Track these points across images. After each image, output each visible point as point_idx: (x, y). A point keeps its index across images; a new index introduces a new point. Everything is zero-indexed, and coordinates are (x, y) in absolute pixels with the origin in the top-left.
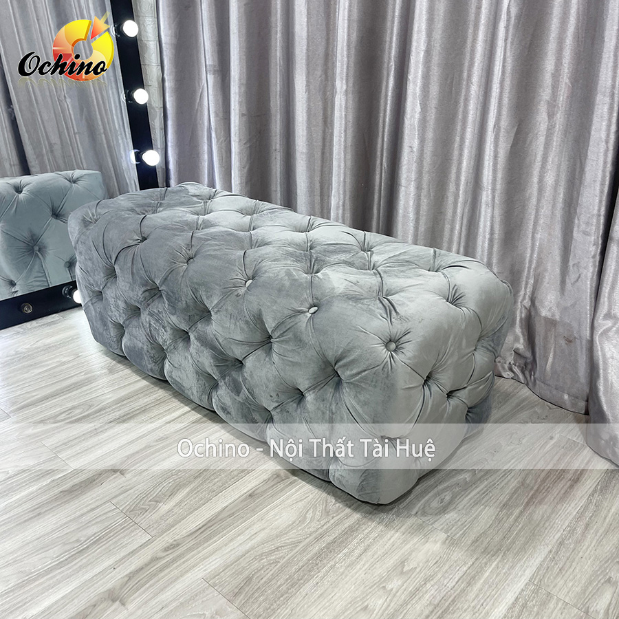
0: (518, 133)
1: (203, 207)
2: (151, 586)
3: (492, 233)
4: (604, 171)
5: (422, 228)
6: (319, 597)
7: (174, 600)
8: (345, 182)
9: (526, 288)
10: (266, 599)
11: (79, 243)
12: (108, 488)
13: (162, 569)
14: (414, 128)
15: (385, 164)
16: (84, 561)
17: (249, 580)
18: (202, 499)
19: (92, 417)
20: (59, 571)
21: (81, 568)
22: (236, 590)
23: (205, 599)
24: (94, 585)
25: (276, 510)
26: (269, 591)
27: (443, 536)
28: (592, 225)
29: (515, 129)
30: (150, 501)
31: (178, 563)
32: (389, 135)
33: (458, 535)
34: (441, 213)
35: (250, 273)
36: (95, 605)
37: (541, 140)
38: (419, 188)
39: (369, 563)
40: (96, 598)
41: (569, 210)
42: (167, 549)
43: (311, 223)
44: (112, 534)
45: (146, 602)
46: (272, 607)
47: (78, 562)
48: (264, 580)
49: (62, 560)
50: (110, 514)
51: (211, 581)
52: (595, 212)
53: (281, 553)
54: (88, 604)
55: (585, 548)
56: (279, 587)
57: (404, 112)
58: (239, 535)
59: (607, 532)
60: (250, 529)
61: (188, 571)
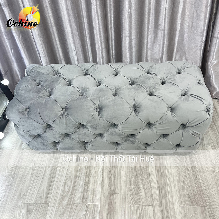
6: (208, 187)
7: (182, 218)
10: (199, 198)
12: (119, 201)
13: (168, 213)
17: (189, 196)
18: (148, 183)
22: (191, 202)
23: (187, 211)
25: (169, 170)
26: (197, 195)
27: (210, 147)
30: (136, 195)
31: (169, 207)
33: (212, 144)
39: (206, 168)
42: (160, 206)
44: (141, 215)
46: (203, 199)
48: (192, 193)
50: (132, 209)
51: (182, 205)
53: (186, 182)
56: (197, 192)
58: (171, 185)
60: (171, 182)
61: (174, 207)
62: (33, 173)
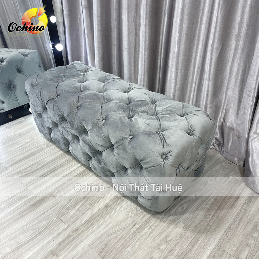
0: (222, 49)
1: (83, 77)
2: (68, 248)
3: (208, 91)
5: (178, 86)
6: (134, 253)
7: (77, 255)
8: (144, 64)
9: (222, 114)
10: (113, 254)
11: (30, 94)
12: (49, 203)
13: (71, 241)
14: (176, 43)
15: (162, 56)
16: (41, 237)
17: (106, 245)
18: (86, 208)
19: (40, 169)
20: (32, 242)
21: (40, 241)
22: (101, 250)
23: (89, 254)
24: (45, 248)
25: (117, 213)
26: (114, 250)
27: (183, 225)
28: (252, 92)
29: (221, 47)
30: (66, 209)
31: (78, 238)
32: (164, 43)
33: (189, 224)
34: (187, 79)
35: (104, 117)
36: (46, 257)
37: (232, 52)
38: (177, 69)
39: (153, 237)
40: (47, 254)
41: (242, 84)
42: (73, 232)
43: (130, 87)
44: (51, 225)
45: (66, 256)
46: (115, 257)
47: (39, 238)
48: (112, 245)
49: (32, 237)
50: (51, 216)
51: (91, 246)
52: (253, 87)
53: (118, 233)
54: (44, 256)
55: (239, 230)
56: (118, 248)
57: (171, 35)
58: (102, 225)
59: (248, 222)
60: (106, 222)
61: (82, 242)
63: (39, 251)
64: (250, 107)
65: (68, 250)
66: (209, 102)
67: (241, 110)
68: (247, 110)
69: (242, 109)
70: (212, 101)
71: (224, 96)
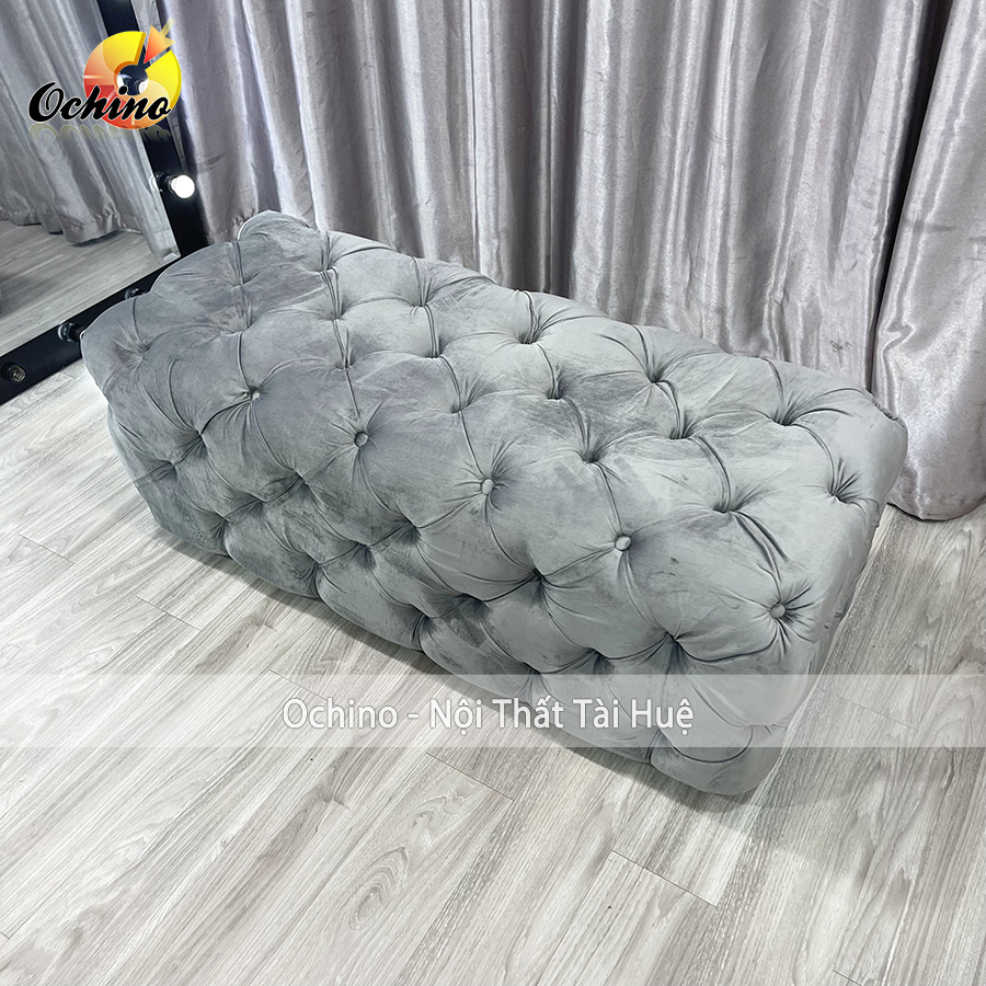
0: (768, 53)
2: (366, 774)
3: (727, 205)
4: (895, 118)
5: (620, 196)
7: (402, 786)
8: (495, 128)
9: (777, 274)
10: (512, 766)
12: (258, 650)
13: (372, 751)
14: (604, 44)
15: (554, 92)
20: (242, 775)
21: (268, 766)
22: (473, 761)
23: (439, 778)
24: (293, 785)
26: (514, 755)
28: (875, 193)
29: (764, 48)
30: (322, 660)
34: (649, 169)
35: (488, 467)
36: (306, 810)
37: (802, 58)
38: (612, 136)
40: (304, 801)
41: (842, 167)
45: (368, 795)
46: (523, 774)
47: (261, 760)
49: (239, 759)
51: (439, 755)
52: (880, 176)
54: (297, 810)
55: (876, 633)
57: (586, 16)
62: (99, 472)
63: (275, 796)
64: (872, 242)
65: (369, 779)
66: (731, 243)
67: (843, 257)
68: (862, 253)
69: (844, 249)
70: (743, 234)
71: (783, 213)
